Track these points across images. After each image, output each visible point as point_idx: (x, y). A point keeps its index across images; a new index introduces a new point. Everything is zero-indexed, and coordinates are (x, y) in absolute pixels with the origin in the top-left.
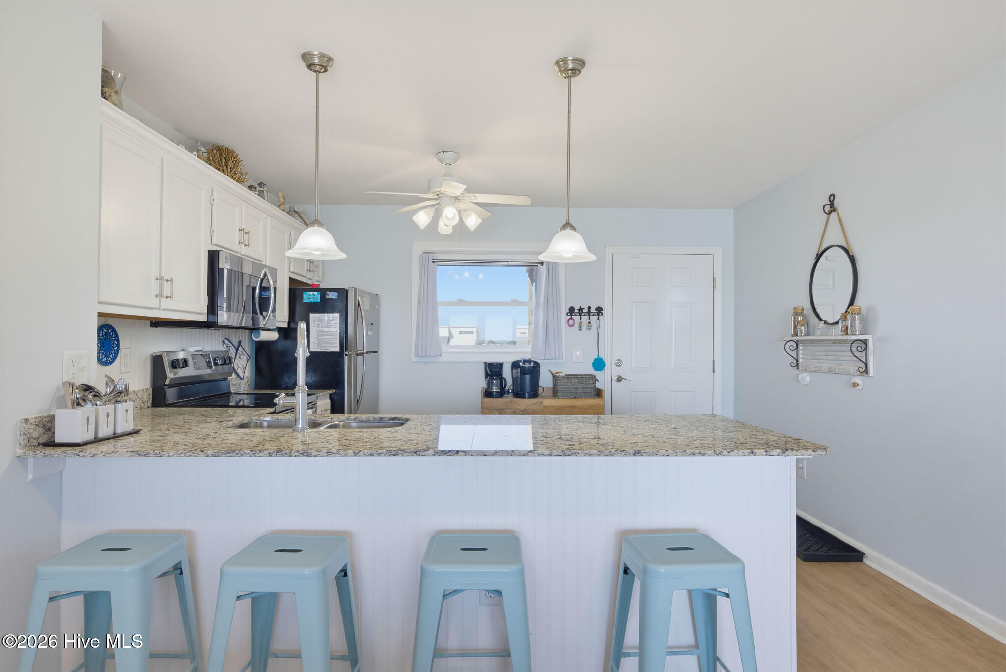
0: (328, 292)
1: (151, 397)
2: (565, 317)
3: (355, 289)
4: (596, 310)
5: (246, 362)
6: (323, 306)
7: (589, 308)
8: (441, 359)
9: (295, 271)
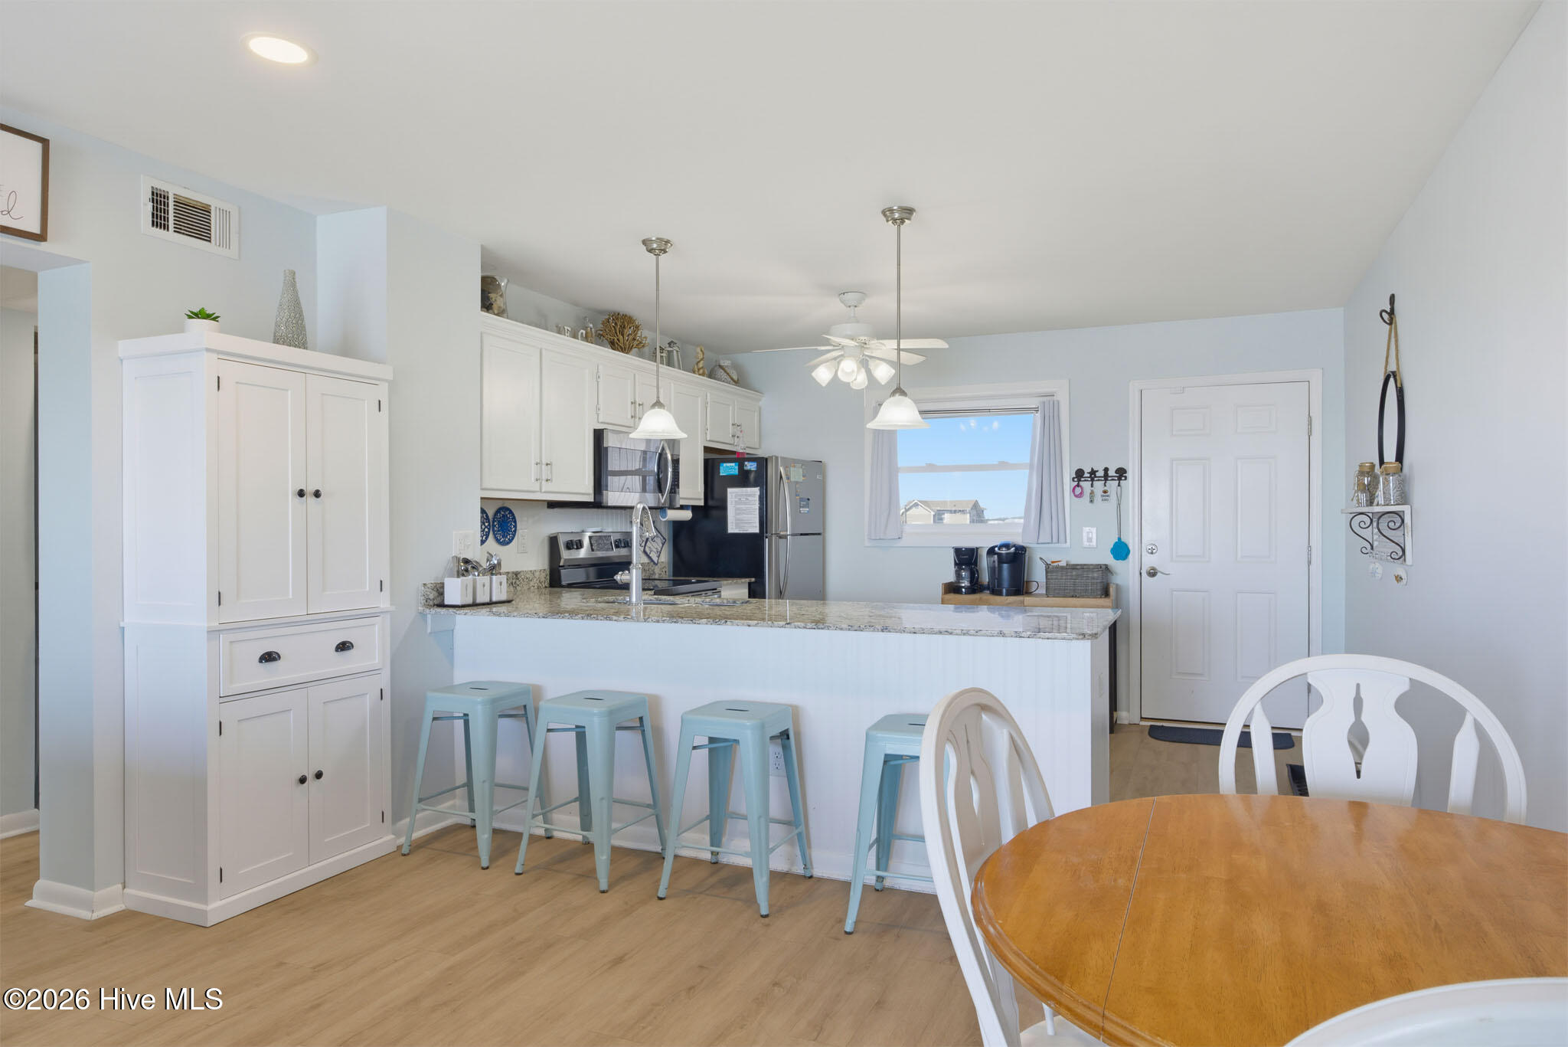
0: (746, 463)
1: (548, 577)
2: (1068, 483)
3: (777, 458)
4: (1116, 472)
5: (661, 545)
6: (743, 480)
7: (1106, 470)
8: (901, 543)
9: (712, 439)
